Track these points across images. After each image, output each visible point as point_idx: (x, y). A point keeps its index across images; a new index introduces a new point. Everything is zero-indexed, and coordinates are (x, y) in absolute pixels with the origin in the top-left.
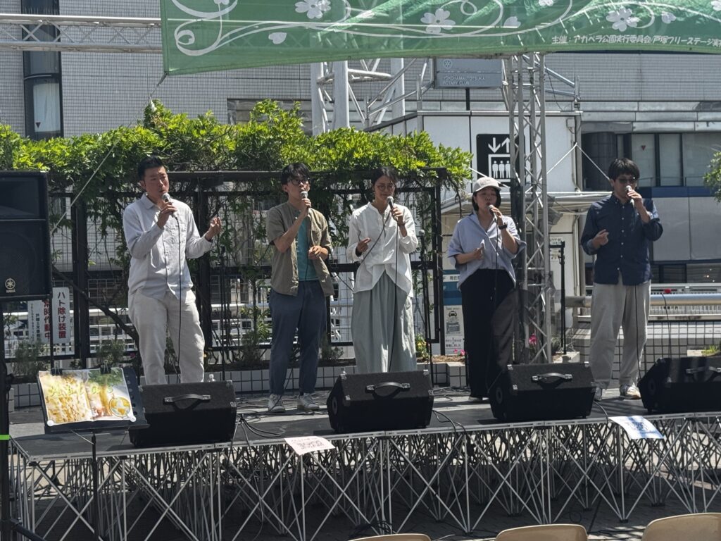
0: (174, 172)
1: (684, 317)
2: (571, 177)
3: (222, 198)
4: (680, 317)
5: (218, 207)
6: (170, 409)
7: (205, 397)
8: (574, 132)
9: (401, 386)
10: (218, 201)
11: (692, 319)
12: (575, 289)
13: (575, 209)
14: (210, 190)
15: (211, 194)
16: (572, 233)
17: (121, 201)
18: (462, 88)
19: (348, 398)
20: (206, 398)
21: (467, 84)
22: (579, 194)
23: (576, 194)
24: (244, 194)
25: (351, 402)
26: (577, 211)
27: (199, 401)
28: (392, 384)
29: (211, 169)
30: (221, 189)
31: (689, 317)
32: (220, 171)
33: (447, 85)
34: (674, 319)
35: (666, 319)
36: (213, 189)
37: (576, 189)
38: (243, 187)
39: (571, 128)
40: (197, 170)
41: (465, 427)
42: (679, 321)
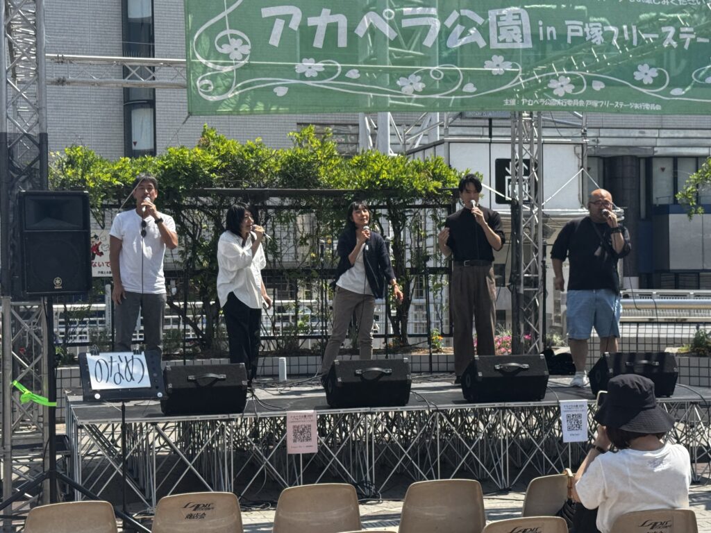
0: (229, 189)
1: (672, 319)
2: (578, 197)
3: (270, 211)
4: (669, 319)
5: (267, 218)
6: (192, 385)
7: (223, 376)
8: (581, 157)
9: (384, 371)
10: (267, 213)
11: (679, 321)
14: (260, 204)
15: (261, 208)
17: (185, 211)
18: (485, 119)
19: (339, 380)
21: (490, 115)
23: (581, 212)
24: (289, 208)
25: (342, 383)
27: (217, 379)
28: (377, 369)
29: (260, 187)
30: (269, 203)
31: (677, 319)
32: (267, 189)
33: (473, 116)
34: (663, 321)
35: (656, 321)
36: (263, 203)
37: (581, 208)
38: (287, 202)
39: (579, 154)
40: (248, 187)
41: (438, 406)
42: (668, 323)
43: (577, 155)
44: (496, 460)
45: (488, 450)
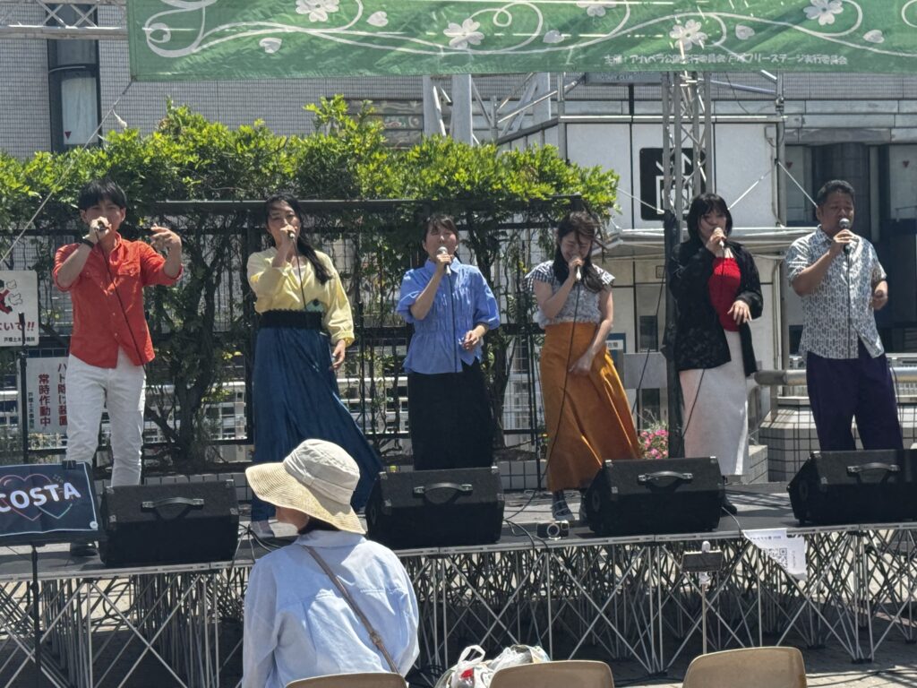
2: (771, 207)
6: (150, 517)
7: (198, 501)
8: (775, 144)
9: (460, 488)
12: (775, 360)
13: (776, 250)
16: (772, 283)
18: (624, 85)
19: (388, 504)
20: (198, 503)
21: (631, 79)
22: (782, 230)
23: (777, 231)
25: (393, 509)
26: (778, 253)
27: (190, 507)
28: (447, 485)
33: (603, 81)
34: (908, 401)
37: (777, 224)
39: (771, 139)
41: (548, 542)
42: (914, 404)
43: (770, 140)
44: (643, 628)
45: (629, 610)
